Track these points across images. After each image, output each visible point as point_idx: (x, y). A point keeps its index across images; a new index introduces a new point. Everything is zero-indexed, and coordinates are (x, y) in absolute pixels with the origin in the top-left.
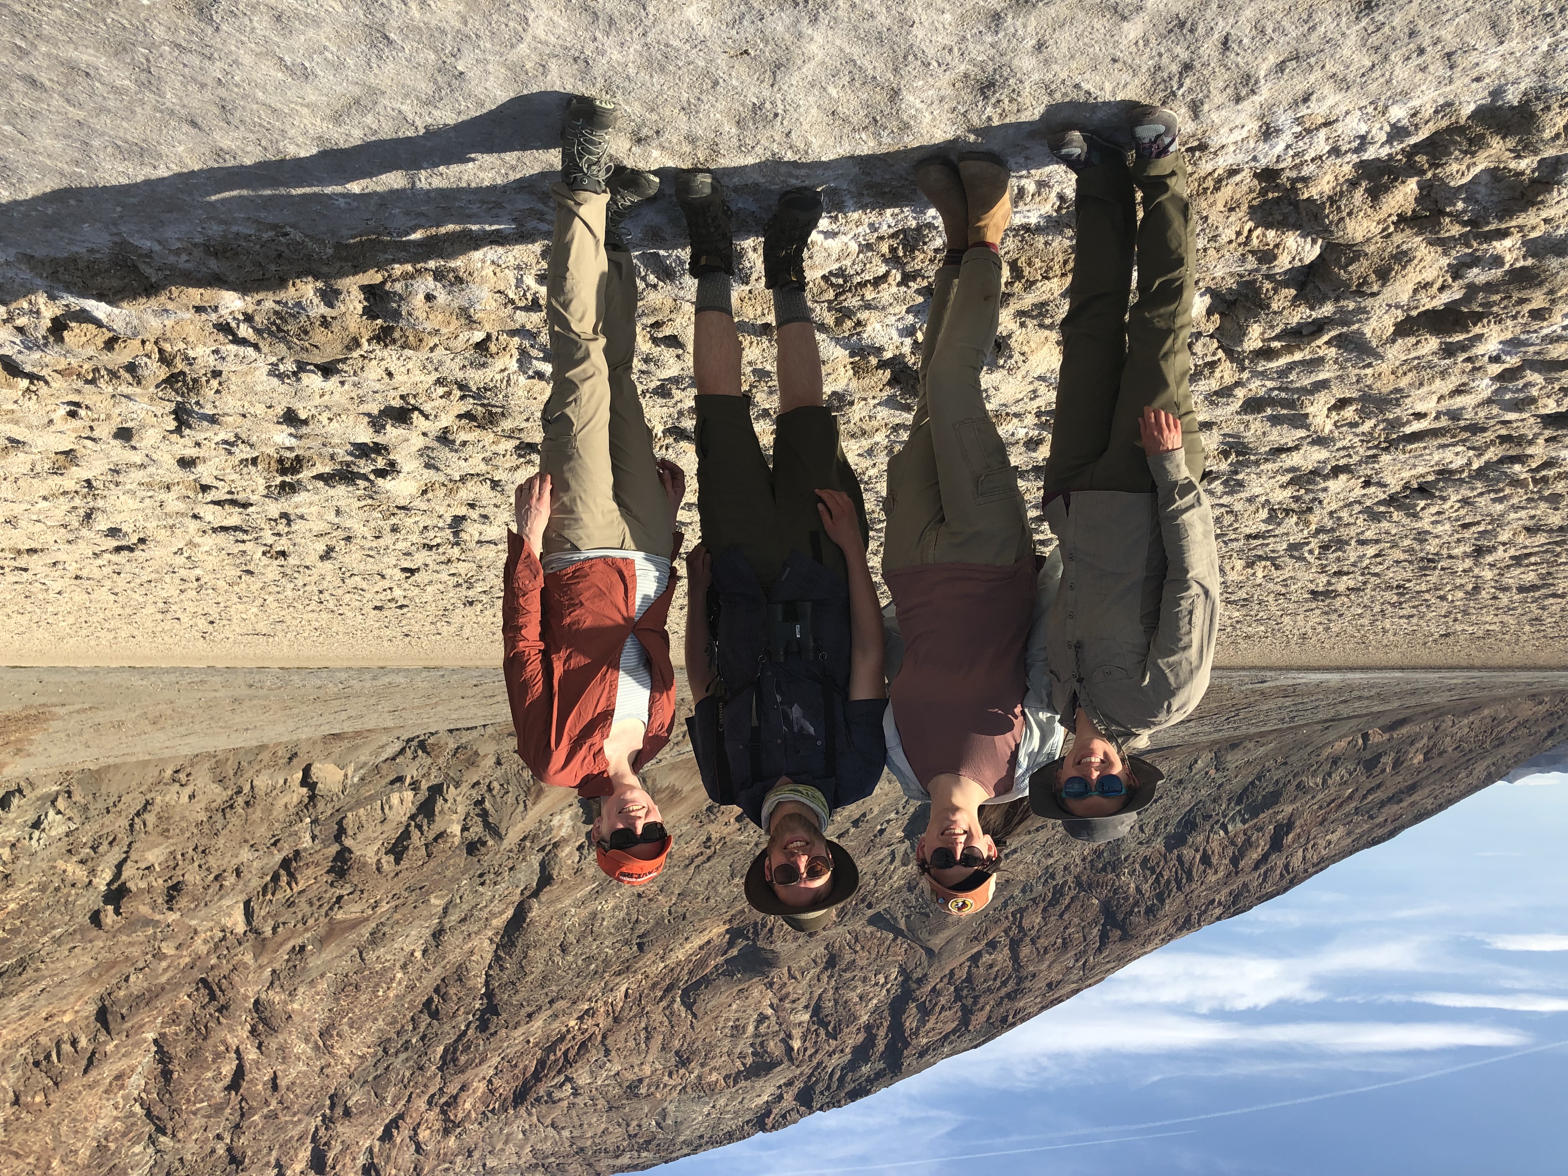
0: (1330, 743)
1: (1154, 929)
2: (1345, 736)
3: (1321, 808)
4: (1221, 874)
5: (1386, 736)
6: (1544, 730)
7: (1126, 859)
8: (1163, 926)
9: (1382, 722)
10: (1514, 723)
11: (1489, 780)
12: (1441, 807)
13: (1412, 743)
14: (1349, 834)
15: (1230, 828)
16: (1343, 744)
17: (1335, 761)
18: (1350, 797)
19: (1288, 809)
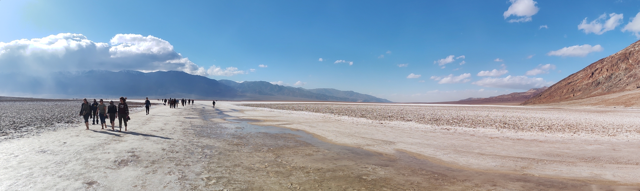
0: (581, 94)
1: (619, 56)
2: (578, 95)
3: (583, 81)
4: (605, 67)
5: (570, 95)
6: (542, 96)
7: (624, 70)
8: (618, 57)
9: (571, 98)
10: (547, 98)
11: (551, 87)
12: (560, 82)
13: (565, 94)
14: (578, 76)
15: (602, 77)
16: (578, 94)
17: (580, 90)
18: (577, 83)
19: (590, 81)
